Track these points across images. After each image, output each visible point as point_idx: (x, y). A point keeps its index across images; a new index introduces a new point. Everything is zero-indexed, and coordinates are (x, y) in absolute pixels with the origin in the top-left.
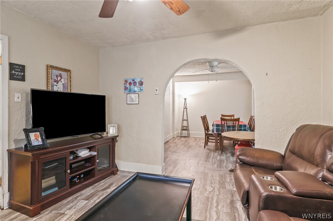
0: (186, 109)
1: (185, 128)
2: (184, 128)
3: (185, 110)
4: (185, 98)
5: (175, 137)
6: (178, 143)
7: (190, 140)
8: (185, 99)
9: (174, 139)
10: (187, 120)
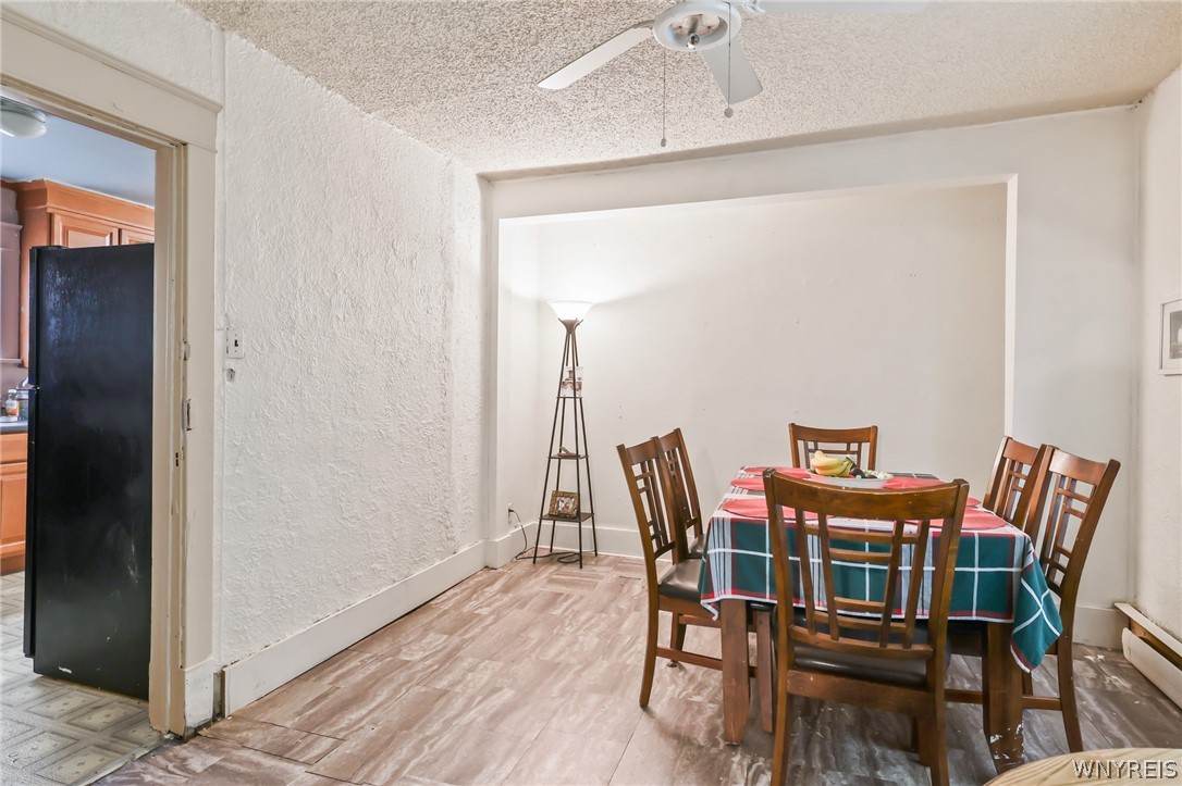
0: (576, 386)
1: (568, 510)
2: (562, 505)
3: (568, 391)
4: (570, 317)
5: (499, 561)
6: (486, 616)
7: (577, 592)
8: (571, 327)
9: (485, 576)
10: (576, 457)
